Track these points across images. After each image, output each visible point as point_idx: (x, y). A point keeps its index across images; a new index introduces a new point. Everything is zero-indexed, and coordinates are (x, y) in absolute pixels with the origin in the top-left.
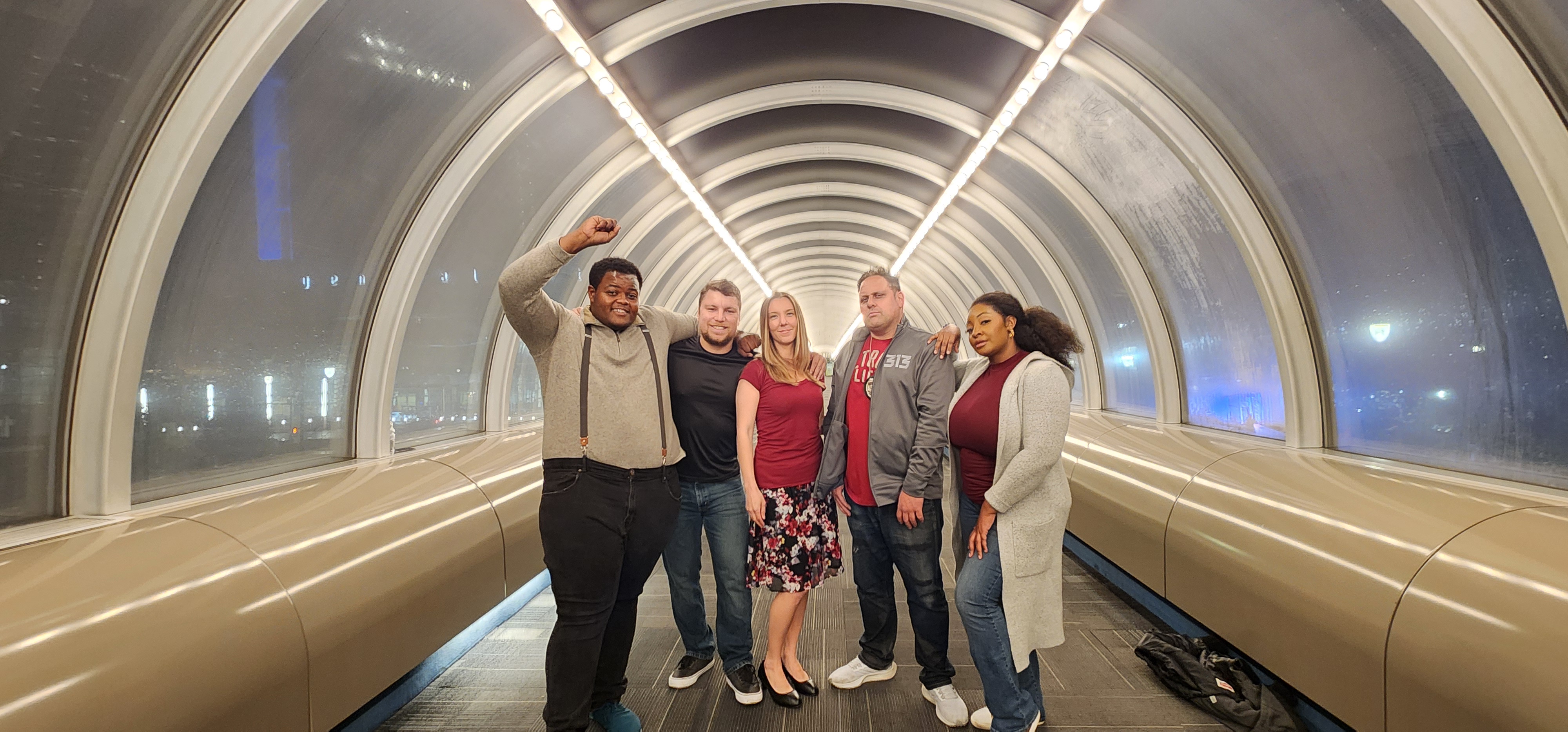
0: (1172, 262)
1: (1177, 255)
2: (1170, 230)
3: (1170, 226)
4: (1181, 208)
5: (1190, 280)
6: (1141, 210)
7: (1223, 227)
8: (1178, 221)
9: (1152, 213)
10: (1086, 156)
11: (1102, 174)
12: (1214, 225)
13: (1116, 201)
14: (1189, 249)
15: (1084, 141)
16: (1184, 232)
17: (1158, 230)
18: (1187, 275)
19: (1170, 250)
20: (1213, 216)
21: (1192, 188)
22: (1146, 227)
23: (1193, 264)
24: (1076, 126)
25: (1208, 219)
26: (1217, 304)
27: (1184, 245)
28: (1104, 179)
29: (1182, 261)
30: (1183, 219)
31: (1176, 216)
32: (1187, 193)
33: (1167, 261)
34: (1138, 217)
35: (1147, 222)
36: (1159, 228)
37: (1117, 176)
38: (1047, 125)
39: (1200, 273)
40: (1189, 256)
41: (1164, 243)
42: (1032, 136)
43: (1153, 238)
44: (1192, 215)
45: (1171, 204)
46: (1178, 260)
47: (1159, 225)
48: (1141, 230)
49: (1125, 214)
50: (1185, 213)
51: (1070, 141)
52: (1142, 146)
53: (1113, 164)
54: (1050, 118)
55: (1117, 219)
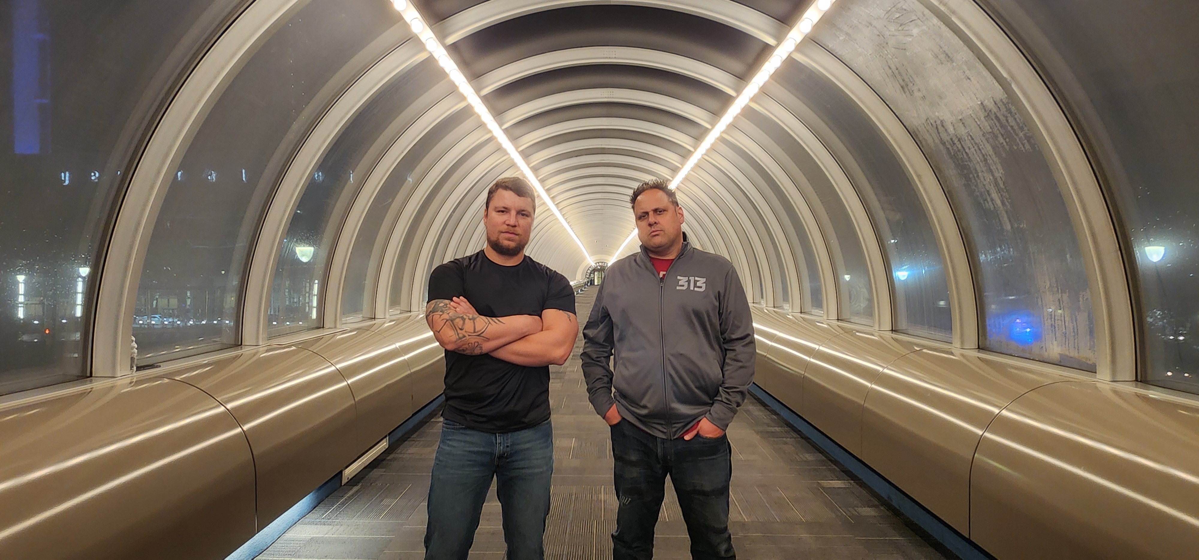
0: (973, 181)
1: (980, 174)
2: (974, 147)
3: (973, 143)
4: (986, 124)
5: (992, 200)
6: (943, 126)
7: (1033, 146)
8: (983, 138)
9: (954, 129)
10: (887, 69)
11: (903, 87)
12: (1022, 143)
13: (916, 116)
14: (993, 168)
15: (886, 52)
16: (988, 149)
17: (960, 146)
18: (989, 195)
19: (972, 169)
20: (1021, 134)
21: (1000, 104)
22: (947, 143)
23: (996, 184)
24: (878, 35)
25: (1015, 137)
26: (1022, 226)
27: (989, 164)
28: (905, 93)
29: (985, 180)
30: (988, 136)
31: (981, 133)
32: (995, 110)
33: (968, 179)
34: (939, 133)
35: (948, 138)
36: (962, 145)
37: (919, 90)
38: (847, 34)
39: (1003, 191)
40: (993, 175)
41: (966, 161)
42: (831, 45)
43: (954, 155)
44: (998, 132)
45: (976, 120)
46: (980, 180)
47: (962, 142)
48: (941, 147)
49: (925, 130)
50: (990, 130)
51: (870, 52)
52: (949, 58)
53: (914, 77)
54: (851, 27)
55: (916, 135)
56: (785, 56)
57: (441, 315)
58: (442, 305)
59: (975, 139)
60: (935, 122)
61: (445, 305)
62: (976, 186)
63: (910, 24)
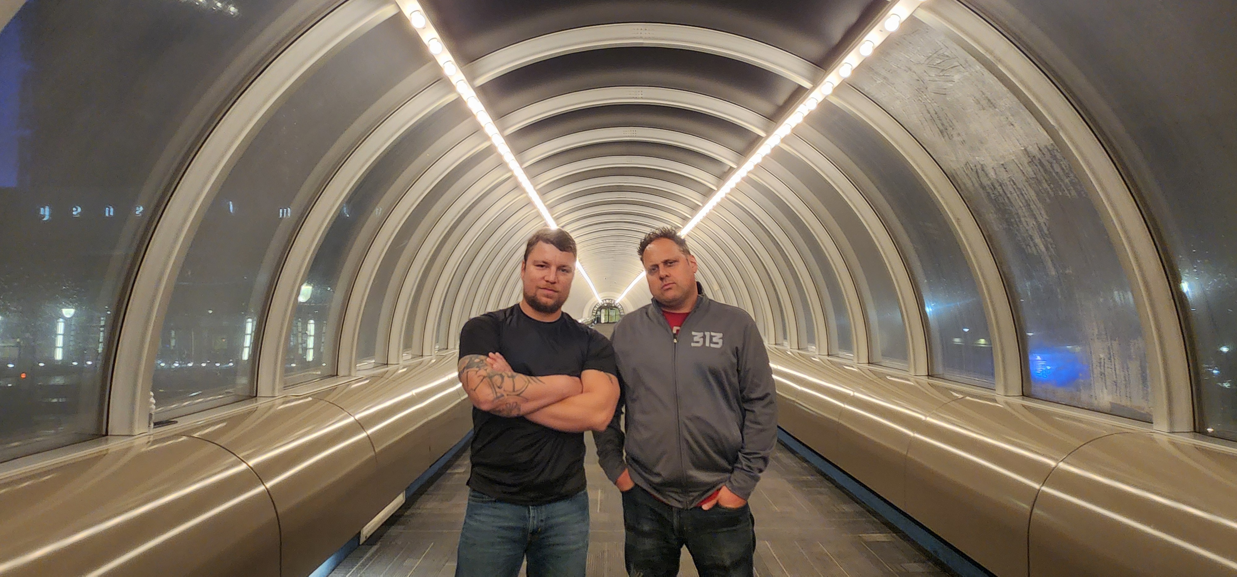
0: (1015, 225)
1: (1022, 219)
2: (1016, 192)
3: (1015, 188)
4: (1030, 170)
5: (1036, 245)
6: (983, 170)
8: (1026, 184)
9: (996, 174)
10: (926, 113)
11: (941, 132)
12: (1068, 190)
13: (955, 160)
14: (1036, 212)
15: (925, 97)
16: (1032, 194)
17: (1001, 191)
18: (1032, 240)
19: (1014, 214)
20: (1067, 181)
21: (1044, 150)
22: (987, 188)
23: (1040, 230)
24: (918, 80)
25: (1061, 183)
26: (1067, 272)
27: (1032, 210)
28: (944, 137)
29: (1028, 225)
30: (1031, 181)
31: (1024, 178)
32: (1039, 156)
33: (1010, 224)
34: (979, 177)
35: (989, 183)
36: (1003, 190)
37: (959, 134)
38: (885, 78)
39: (1048, 237)
40: (1037, 222)
41: (1008, 205)
42: (866, 89)
43: (995, 200)
44: (1042, 177)
45: (1020, 165)
46: (1022, 224)
47: (1004, 187)
48: (981, 190)
49: (964, 173)
50: (1034, 176)
51: (909, 97)
52: (992, 104)
53: (954, 121)
54: (889, 71)
55: (954, 178)
56: (820, 99)
57: (477, 372)
58: (477, 360)
59: (1017, 184)
60: (975, 166)
61: (480, 361)
62: (1018, 230)
63: (952, 70)
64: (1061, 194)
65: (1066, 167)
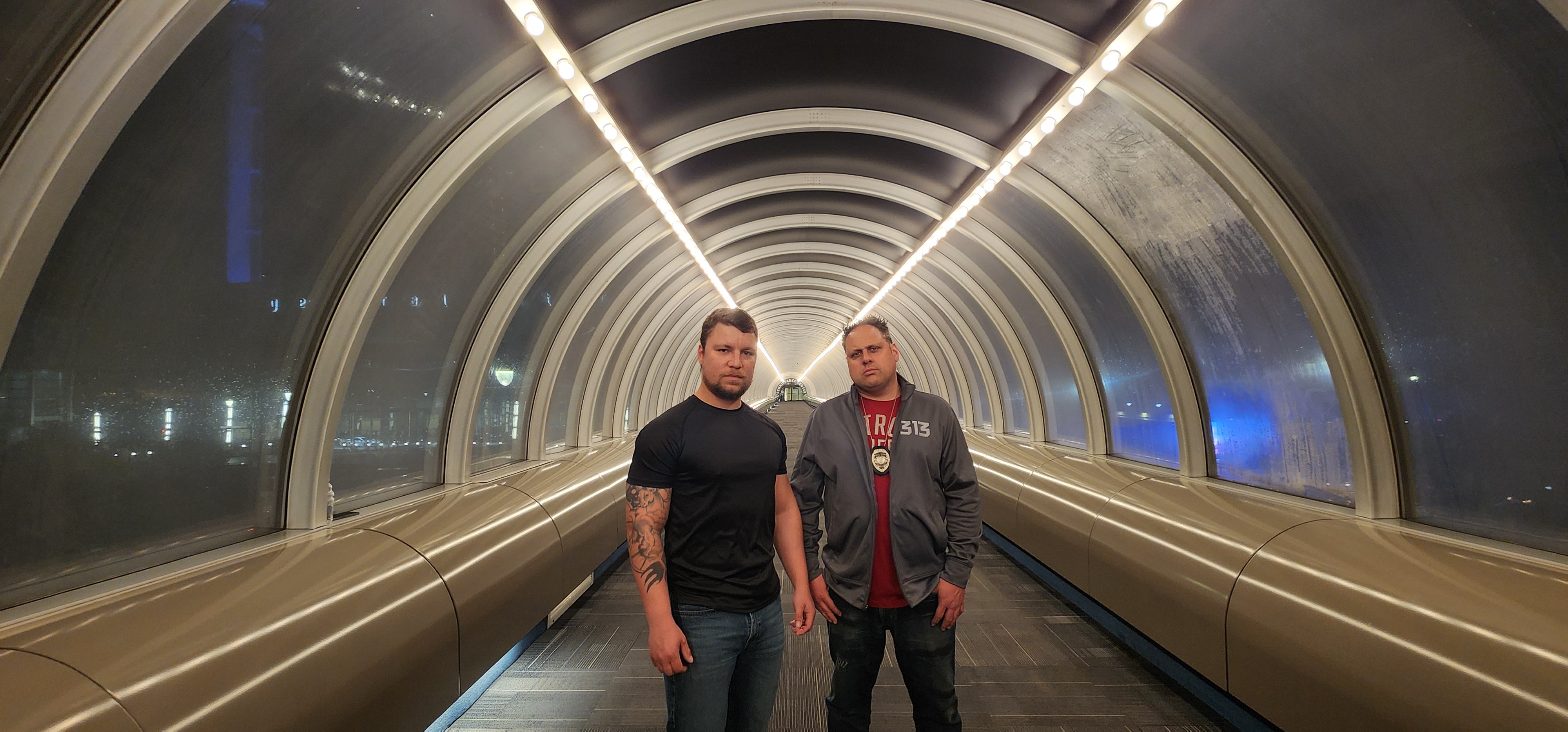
0: (1200, 305)
1: (1208, 298)
2: (1201, 270)
3: (1200, 266)
4: (1217, 247)
5: (1222, 324)
6: (1166, 249)
7: (1270, 269)
8: (1212, 261)
9: (1179, 251)
10: (1106, 191)
11: (1122, 210)
12: (1259, 267)
13: (1137, 237)
14: (1223, 291)
15: (1106, 174)
16: (1218, 272)
17: (1185, 270)
18: (1218, 319)
19: (1199, 292)
20: (1257, 257)
21: (1233, 226)
22: (1170, 267)
23: (1227, 308)
24: (1099, 158)
25: (1250, 259)
26: (1256, 351)
27: (1218, 288)
28: (1124, 215)
29: (1213, 303)
30: (1218, 259)
31: (1211, 256)
32: (1226, 232)
33: (1194, 303)
34: (1161, 256)
35: (1173, 261)
36: (1187, 268)
37: (1141, 213)
38: (1064, 157)
39: (1235, 316)
40: (1223, 299)
41: (1192, 285)
42: (1046, 169)
43: (1178, 278)
44: (1231, 255)
45: (1206, 243)
46: (1208, 303)
47: (1188, 265)
48: (1164, 270)
49: (1145, 252)
50: (1221, 253)
51: (1089, 175)
52: (1177, 180)
53: (1136, 199)
54: (1069, 150)
55: (1136, 258)
56: (998, 180)
59: (1202, 261)
60: (1158, 245)
62: (1203, 309)
63: (1136, 146)
64: (1250, 271)
65: (1257, 243)
